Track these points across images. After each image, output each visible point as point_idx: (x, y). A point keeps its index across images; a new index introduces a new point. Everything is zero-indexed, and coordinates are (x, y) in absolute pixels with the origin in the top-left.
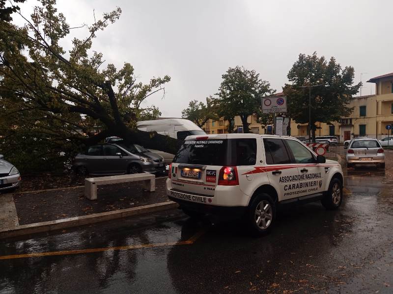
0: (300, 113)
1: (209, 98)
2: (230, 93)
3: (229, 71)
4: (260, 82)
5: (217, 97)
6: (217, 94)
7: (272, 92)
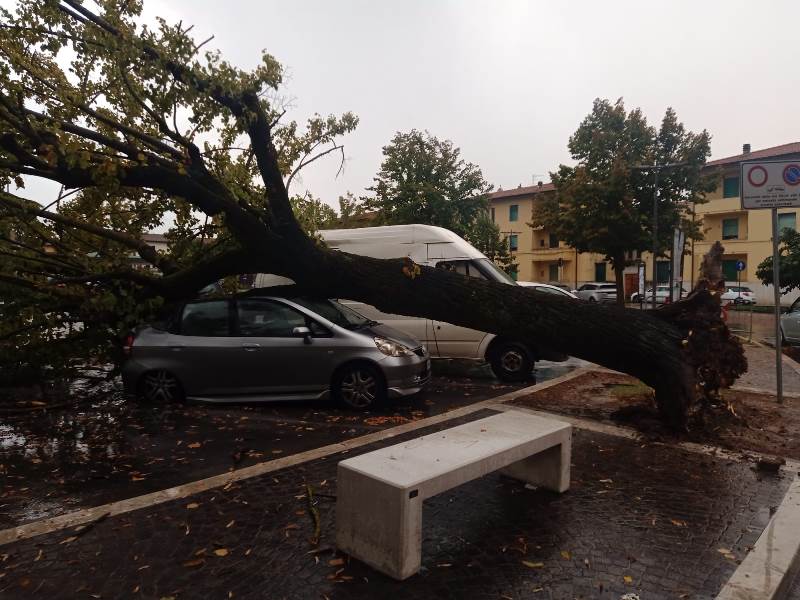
0: (603, 230)
1: (345, 197)
2: (399, 188)
3: (398, 140)
4: (463, 167)
5: (373, 195)
6: (371, 189)
7: (485, 188)
